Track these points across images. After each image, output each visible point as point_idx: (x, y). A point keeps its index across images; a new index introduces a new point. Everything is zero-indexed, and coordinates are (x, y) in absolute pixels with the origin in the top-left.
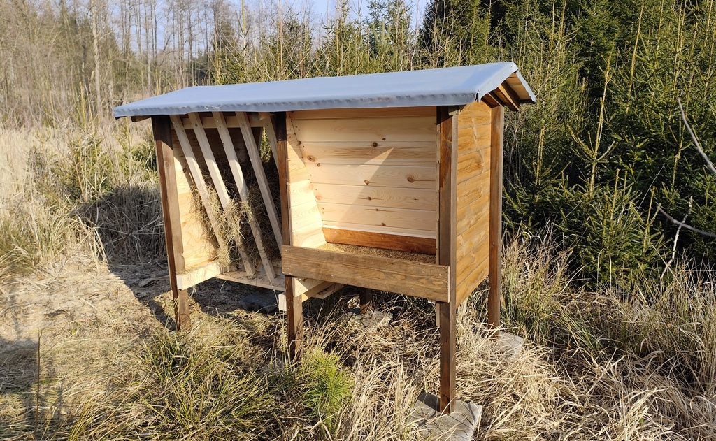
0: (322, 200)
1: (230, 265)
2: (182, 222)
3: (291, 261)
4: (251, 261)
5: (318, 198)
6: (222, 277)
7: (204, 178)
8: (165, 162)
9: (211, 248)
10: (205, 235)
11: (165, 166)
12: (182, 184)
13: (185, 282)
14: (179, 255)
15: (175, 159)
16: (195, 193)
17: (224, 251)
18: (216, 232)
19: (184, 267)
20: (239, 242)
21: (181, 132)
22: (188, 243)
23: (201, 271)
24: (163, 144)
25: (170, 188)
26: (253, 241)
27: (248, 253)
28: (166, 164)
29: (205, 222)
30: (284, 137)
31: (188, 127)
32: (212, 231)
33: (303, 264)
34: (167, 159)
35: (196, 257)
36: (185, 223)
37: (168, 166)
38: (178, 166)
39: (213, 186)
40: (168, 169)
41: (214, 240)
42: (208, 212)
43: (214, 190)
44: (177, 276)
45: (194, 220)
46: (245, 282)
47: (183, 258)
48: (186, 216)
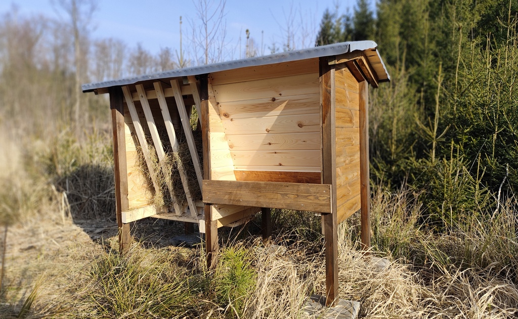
0: (234, 149)
1: (164, 206)
2: (128, 172)
3: (210, 192)
4: (179, 203)
5: (231, 147)
7: (146, 138)
8: (117, 125)
10: (145, 185)
11: (117, 128)
12: (130, 144)
13: (128, 217)
14: (125, 196)
15: (125, 124)
16: (139, 151)
17: (159, 194)
18: (154, 180)
19: (128, 206)
20: (171, 188)
21: (131, 103)
22: (132, 189)
23: (141, 210)
24: (117, 111)
25: (120, 145)
26: (182, 188)
27: (177, 196)
28: (118, 126)
29: (146, 173)
30: (207, 98)
31: (136, 99)
32: (151, 179)
33: (218, 193)
34: (119, 123)
35: (138, 200)
36: (130, 173)
37: (119, 128)
38: (127, 130)
39: (153, 144)
40: (120, 130)
41: (152, 189)
42: (149, 166)
43: (153, 148)
44: (122, 213)
45: (137, 172)
46: (175, 219)
47: (128, 199)
48: (132, 168)
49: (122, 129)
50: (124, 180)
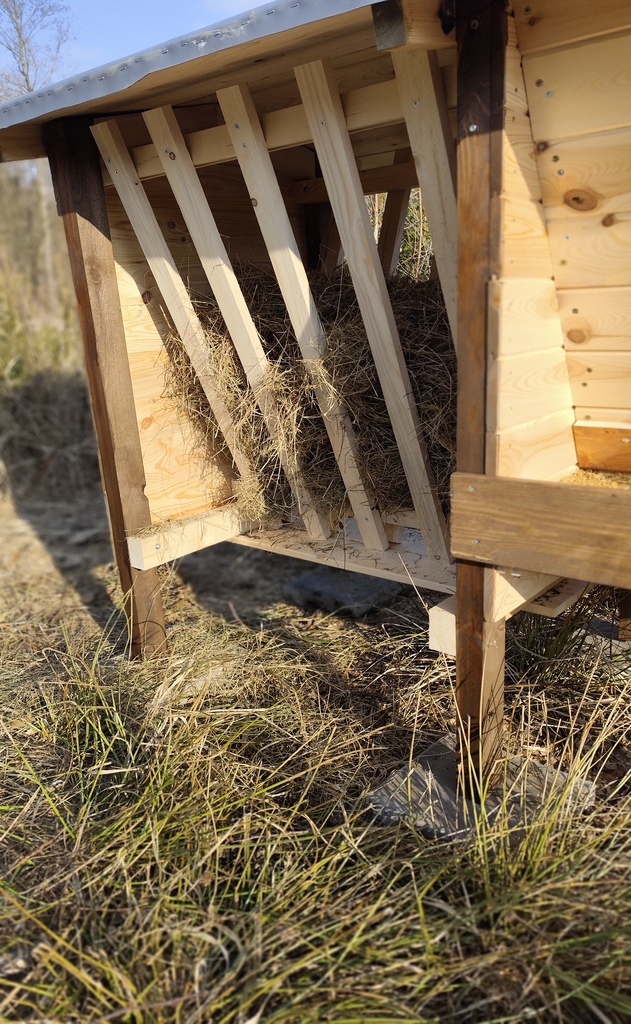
0: (590, 343)
2: (140, 416)
3: (489, 522)
4: (323, 511)
5: (577, 337)
6: (245, 541)
7: (197, 309)
8: (87, 268)
9: (216, 478)
10: (202, 450)
11: (88, 278)
12: (140, 328)
13: (148, 553)
15: (118, 267)
16: (174, 348)
17: (249, 484)
18: (231, 440)
19: (148, 519)
20: (291, 465)
21: (132, 186)
22: (158, 467)
23: (192, 529)
24: (81, 221)
25: (104, 334)
26: (331, 464)
27: (315, 491)
28: (92, 271)
29: (201, 419)
31: (149, 171)
32: (220, 438)
34: (92, 261)
35: (180, 496)
36: (149, 421)
37: (96, 277)
38: (127, 287)
39: (222, 328)
40: (98, 285)
41: (225, 461)
42: (211, 396)
43: (225, 344)
44: (130, 539)
45: (173, 415)
46: (308, 556)
47: (145, 499)
48: (152, 405)
49: (104, 280)
50: (129, 443)
